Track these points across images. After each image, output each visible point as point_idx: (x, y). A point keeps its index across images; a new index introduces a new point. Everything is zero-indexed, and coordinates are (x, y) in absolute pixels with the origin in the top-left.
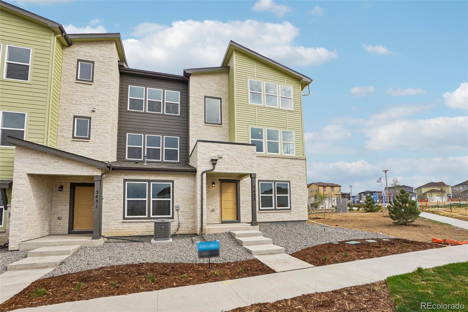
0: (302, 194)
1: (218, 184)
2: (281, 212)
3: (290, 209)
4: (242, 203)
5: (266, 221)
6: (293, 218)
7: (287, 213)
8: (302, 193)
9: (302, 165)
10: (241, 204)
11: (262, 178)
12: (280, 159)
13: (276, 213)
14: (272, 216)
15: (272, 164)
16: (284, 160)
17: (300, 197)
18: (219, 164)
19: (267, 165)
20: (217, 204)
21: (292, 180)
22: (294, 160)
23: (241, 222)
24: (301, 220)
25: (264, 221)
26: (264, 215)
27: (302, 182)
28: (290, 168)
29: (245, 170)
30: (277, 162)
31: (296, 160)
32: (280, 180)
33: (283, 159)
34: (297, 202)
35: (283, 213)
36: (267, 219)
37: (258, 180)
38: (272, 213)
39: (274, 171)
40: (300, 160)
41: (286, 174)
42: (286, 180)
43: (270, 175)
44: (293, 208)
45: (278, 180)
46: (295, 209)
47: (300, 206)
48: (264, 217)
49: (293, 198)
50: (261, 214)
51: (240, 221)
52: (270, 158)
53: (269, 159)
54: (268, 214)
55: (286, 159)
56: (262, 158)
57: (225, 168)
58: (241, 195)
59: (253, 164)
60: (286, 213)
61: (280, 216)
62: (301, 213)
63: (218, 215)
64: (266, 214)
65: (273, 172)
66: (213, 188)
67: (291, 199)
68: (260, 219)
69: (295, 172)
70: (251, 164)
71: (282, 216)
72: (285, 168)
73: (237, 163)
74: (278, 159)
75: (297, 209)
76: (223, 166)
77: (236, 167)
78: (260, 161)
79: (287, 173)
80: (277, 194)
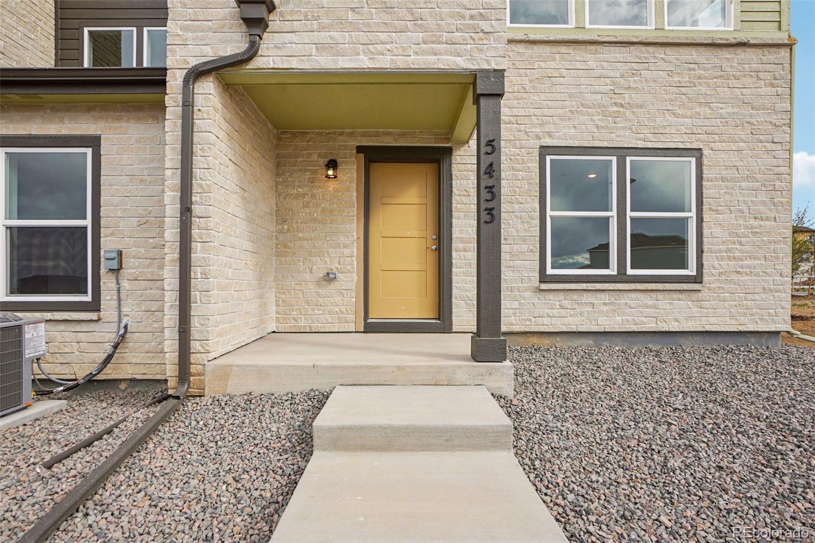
0: (763, 208)
1: (355, 167)
2: (652, 290)
3: (697, 279)
4: (461, 246)
5: (574, 329)
6: (713, 320)
7: (681, 296)
8: (764, 203)
9: (768, 76)
10: (454, 254)
11: (559, 138)
12: (651, 49)
13: (625, 295)
14: (605, 308)
15: (611, 74)
16: (672, 54)
17: (752, 222)
18: (287, 26)
19: (583, 81)
20: (347, 251)
21: (713, 145)
22: (725, 54)
23: (454, 329)
24: (751, 328)
25: (565, 329)
26: (565, 303)
27: (767, 151)
28: (704, 89)
29: (435, 54)
30: (635, 66)
31: (739, 50)
32: (650, 145)
33: (668, 50)
34: (738, 247)
35: (660, 296)
36: (578, 320)
37: (542, 147)
38: (605, 297)
39: (622, 106)
40: (759, 51)
41: (683, 116)
42: (681, 146)
43: (601, 124)
44: (714, 271)
45: (641, 145)
46: (723, 277)
47: (748, 267)
48: (563, 312)
49: (717, 230)
50: (551, 296)
51: (451, 324)
52: (598, 47)
53: (597, 52)
54: (586, 298)
55: (681, 50)
56: (563, 49)
57: (321, 48)
58: (455, 214)
59: (483, 17)
60: (676, 296)
61: (647, 307)
62: (756, 297)
63: (354, 294)
64: (575, 296)
65: (615, 109)
66: (332, 185)
67: (706, 231)
68: (546, 320)
69: (730, 110)
70: (472, 17)
71: (655, 307)
72: (675, 90)
73: (385, 18)
74: (643, 48)
75: (735, 277)
76: (306, 38)
77: (383, 37)
78: (554, 65)
79: (689, 113)
80: (632, 211)
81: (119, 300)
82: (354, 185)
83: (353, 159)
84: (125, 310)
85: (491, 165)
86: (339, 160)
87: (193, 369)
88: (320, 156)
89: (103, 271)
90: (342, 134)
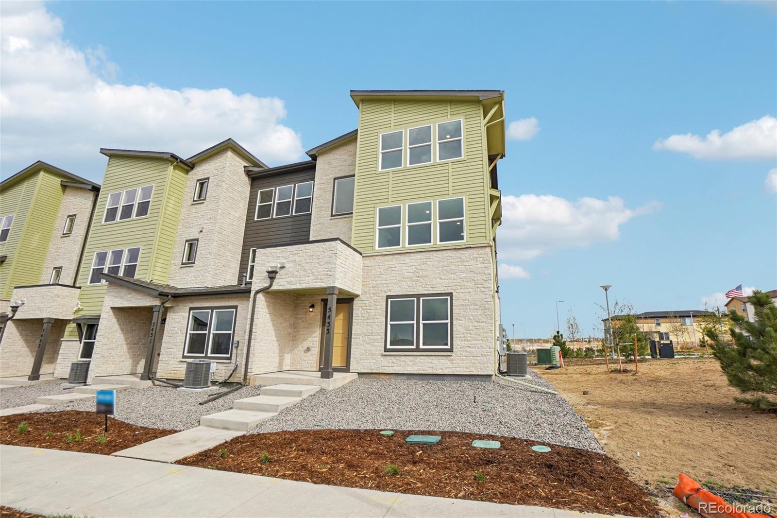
0: (480, 317)
1: (320, 307)
2: (429, 355)
3: (451, 350)
4: (355, 337)
5: (397, 372)
6: (458, 369)
7: (443, 358)
8: (481, 315)
9: (481, 259)
10: (352, 340)
11: (393, 292)
12: (431, 253)
13: (419, 357)
14: (410, 363)
15: (415, 264)
16: (439, 254)
17: (476, 324)
18: (280, 277)
19: (404, 268)
20: (315, 339)
21: (457, 290)
22: (462, 252)
23: (351, 371)
24: (476, 373)
25: (393, 372)
26: (394, 361)
27: (482, 292)
28: (453, 267)
29: (316, 283)
30: (424, 260)
31: (468, 250)
32: (430, 292)
33: (438, 253)
34: (469, 335)
35: (434, 358)
36: (398, 368)
37: (387, 296)
38: (410, 358)
39: (419, 277)
40: (474, 249)
41: (444, 279)
42: (443, 292)
43: (410, 285)
44: (458, 347)
45: (426, 292)
46: (462, 349)
47: (474, 344)
48: (393, 365)
49: (459, 328)
50: (388, 358)
51: (350, 369)
52: (410, 254)
53: (410, 256)
54: (402, 358)
55: (444, 252)
56: (396, 256)
57: (288, 283)
58: (353, 324)
59: (330, 271)
60: (441, 358)
61: (428, 363)
62: (478, 358)
63: (316, 356)
64: (398, 358)
65: (416, 278)
66: (312, 314)
67: (454, 329)
68: (386, 368)
69: (465, 275)
70: (327, 271)
71: (431, 363)
72: (441, 268)
73: (305, 273)
74: (428, 253)
75: (468, 349)
76: (284, 280)
77: (303, 279)
78: (392, 263)
79: (446, 278)
80: (423, 320)
81: (237, 356)
82: (319, 314)
83: (320, 304)
84: (238, 360)
85: (329, 316)
86: (315, 304)
87: (248, 377)
88: (309, 303)
89: (234, 347)
90: (317, 295)
